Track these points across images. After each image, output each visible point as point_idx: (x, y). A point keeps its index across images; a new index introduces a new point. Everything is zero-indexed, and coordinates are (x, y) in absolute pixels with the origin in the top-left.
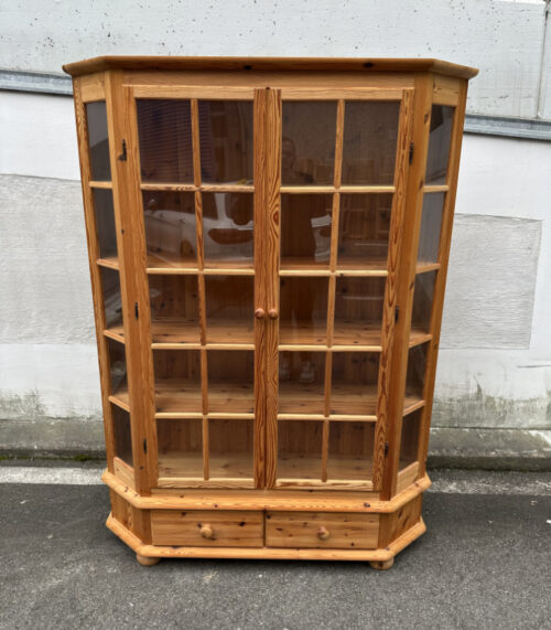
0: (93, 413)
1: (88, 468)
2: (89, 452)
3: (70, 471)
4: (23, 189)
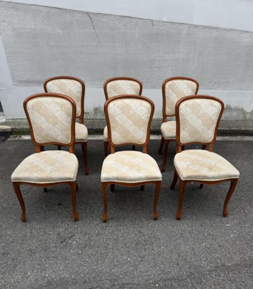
4: (124, 22)
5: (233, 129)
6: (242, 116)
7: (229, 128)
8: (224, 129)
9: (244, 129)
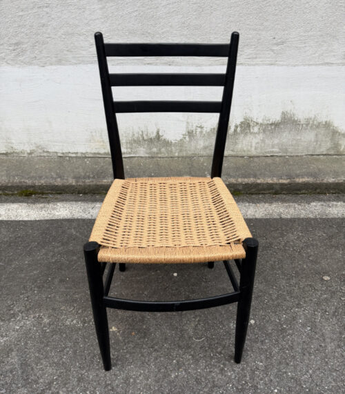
0: (33, 148)
1: (34, 202)
2: (33, 187)
3: (15, 206)
5: (300, 180)
6: (329, 144)
7: (289, 177)
8: (275, 180)
9: (331, 180)
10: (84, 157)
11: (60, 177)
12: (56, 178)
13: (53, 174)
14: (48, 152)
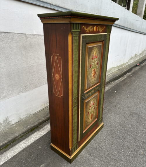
10: (40, 111)
11: (39, 119)
12: (39, 121)
13: (37, 120)
14: (31, 115)
